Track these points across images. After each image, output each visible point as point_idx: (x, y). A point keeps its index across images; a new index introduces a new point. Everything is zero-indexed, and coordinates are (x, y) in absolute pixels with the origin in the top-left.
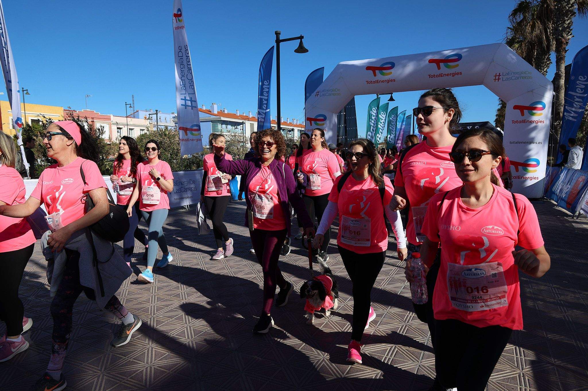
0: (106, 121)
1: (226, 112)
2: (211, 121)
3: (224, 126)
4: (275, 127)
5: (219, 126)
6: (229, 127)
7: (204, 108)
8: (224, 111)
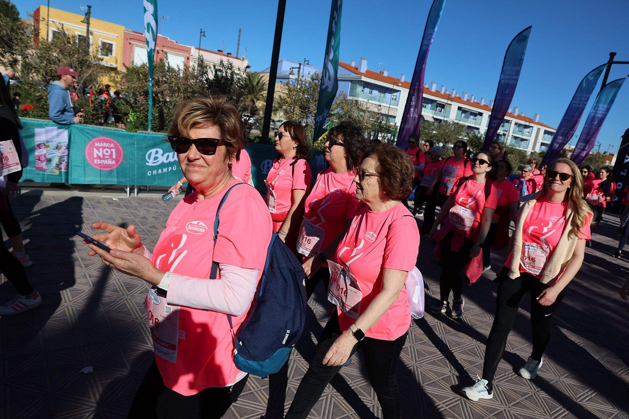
0: (180, 53)
1: (386, 74)
2: (351, 81)
3: (367, 90)
4: (450, 105)
5: (359, 89)
6: (375, 92)
7: (353, 65)
8: (383, 73)
